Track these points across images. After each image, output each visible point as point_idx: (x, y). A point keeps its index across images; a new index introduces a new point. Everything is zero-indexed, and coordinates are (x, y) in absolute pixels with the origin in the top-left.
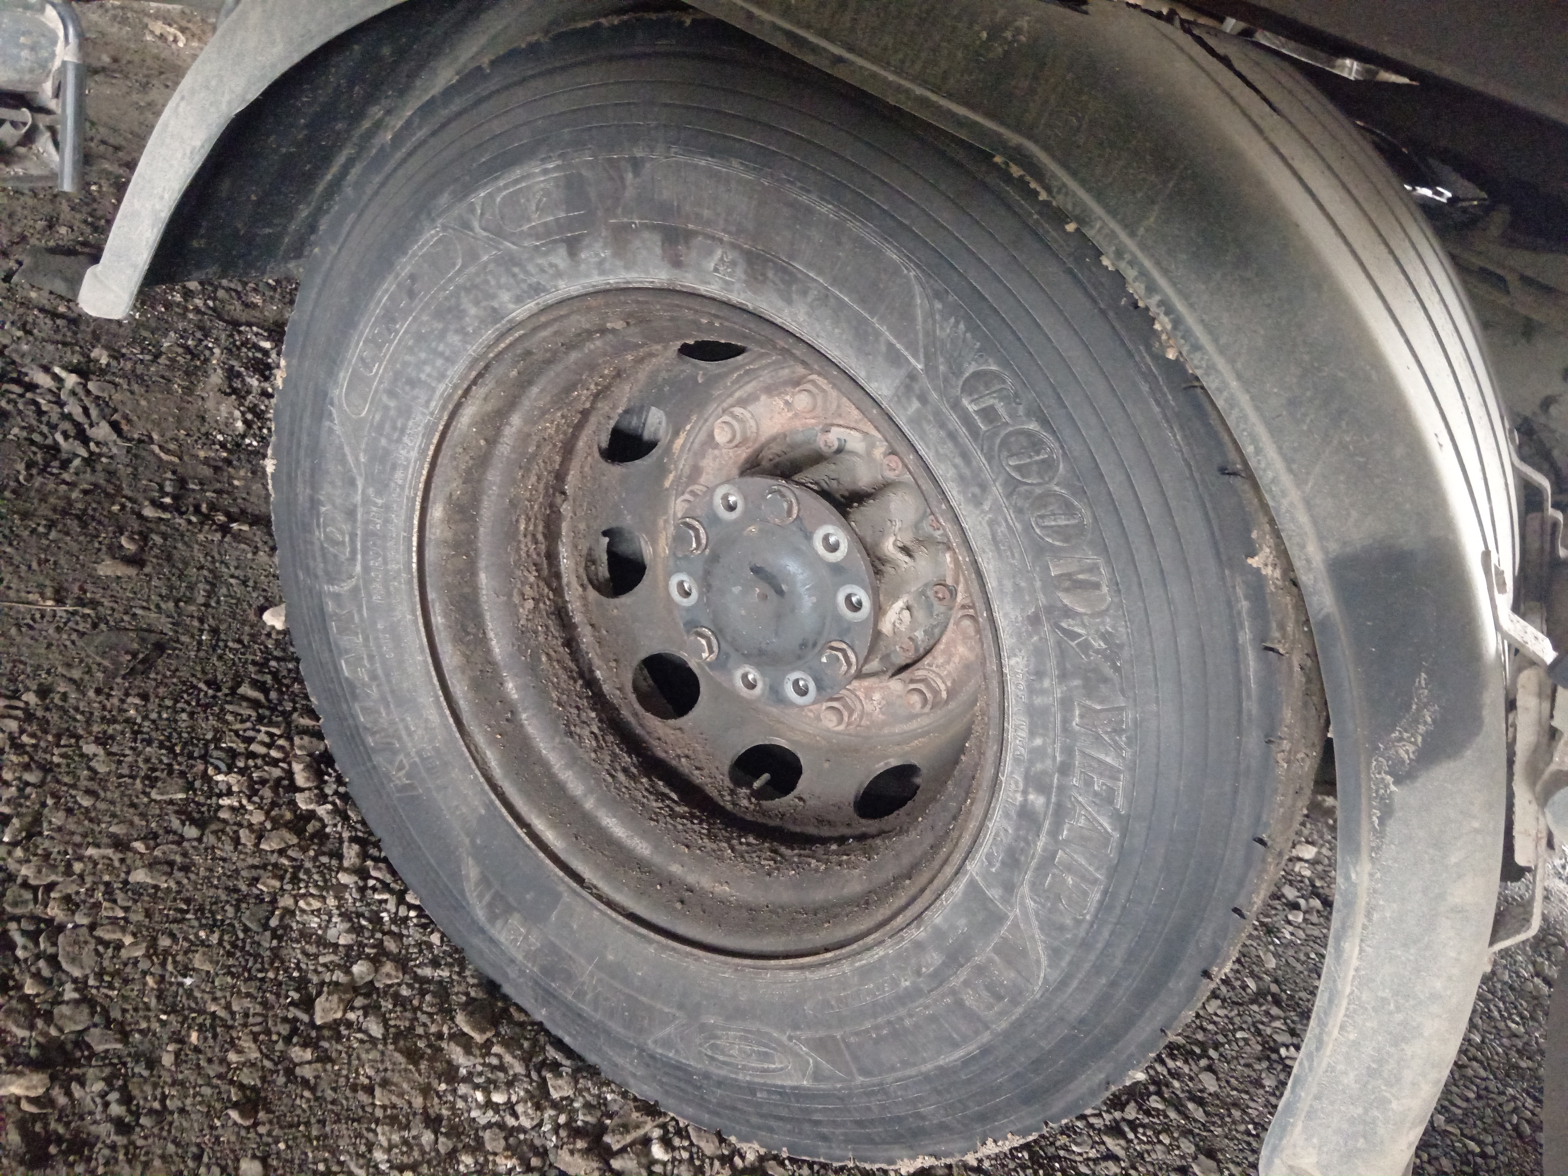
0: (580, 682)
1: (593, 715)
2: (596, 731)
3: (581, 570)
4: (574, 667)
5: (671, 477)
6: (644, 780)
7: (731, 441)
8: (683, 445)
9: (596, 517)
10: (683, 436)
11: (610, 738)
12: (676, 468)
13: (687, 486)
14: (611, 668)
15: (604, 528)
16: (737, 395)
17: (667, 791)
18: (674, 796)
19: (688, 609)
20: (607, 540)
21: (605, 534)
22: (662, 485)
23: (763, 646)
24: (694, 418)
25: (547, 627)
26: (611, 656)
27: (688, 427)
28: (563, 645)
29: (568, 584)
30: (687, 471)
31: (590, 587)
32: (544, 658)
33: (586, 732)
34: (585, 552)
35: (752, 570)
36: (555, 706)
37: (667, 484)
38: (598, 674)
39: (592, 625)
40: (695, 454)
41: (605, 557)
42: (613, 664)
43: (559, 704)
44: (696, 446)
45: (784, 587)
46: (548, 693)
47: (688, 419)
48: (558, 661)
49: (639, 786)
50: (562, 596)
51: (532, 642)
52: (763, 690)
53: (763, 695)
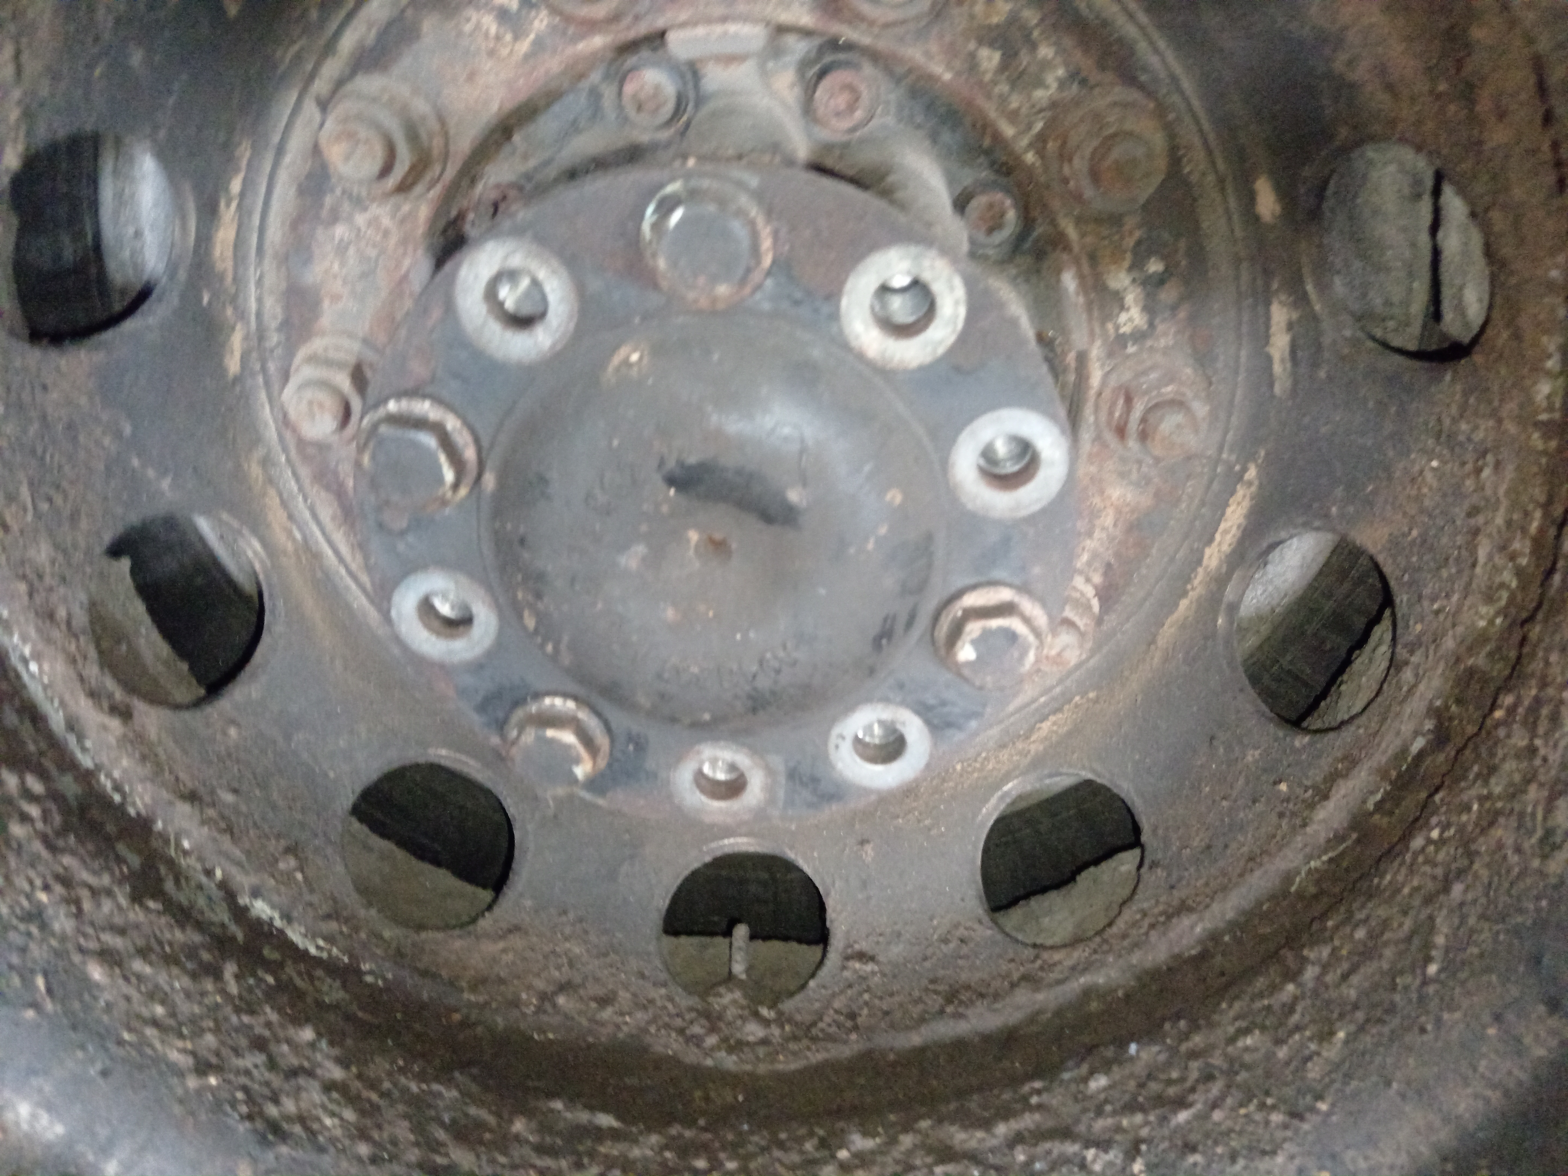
0: (230, 969)
1: (307, 1034)
2: (337, 1073)
3: (92, 671)
4: (197, 938)
5: (237, 341)
6: (519, 1126)
7: (386, 170)
8: (239, 243)
9: (74, 517)
10: (228, 214)
11: (379, 1067)
12: (242, 315)
13: (290, 351)
14: (287, 879)
15: (108, 538)
16: (348, 42)
17: (583, 1117)
18: (605, 1120)
19: (477, 667)
20: (125, 564)
21: (115, 551)
22: (220, 369)
23: (764, 683)
24: (244, 152)
25: (66, 881)
26: (274, 846)
27: (236, 186)
28: (136, 898)
29: (72, 725)
30: (274, 310)
31: (140, 706)
32: (96, 973)
33: (314, 1095)
34: (81, 619)
35: (671, 481)
36: (192, 1082)
37: (233, 365)
38: (261, 909)
39: (192, 797)
40: (284, 259)
41: (139, 608)
42: (288, 863)
43: (203, 1068)
44: (275, 233)
45: (794, 496)
46: (158, 1060)
47: (229, 161)
48: (143, 953)
49: (518, 1152)
50: (68, 764)
51: (36, 951)
52: (770, 790)
53: (771, 800)
